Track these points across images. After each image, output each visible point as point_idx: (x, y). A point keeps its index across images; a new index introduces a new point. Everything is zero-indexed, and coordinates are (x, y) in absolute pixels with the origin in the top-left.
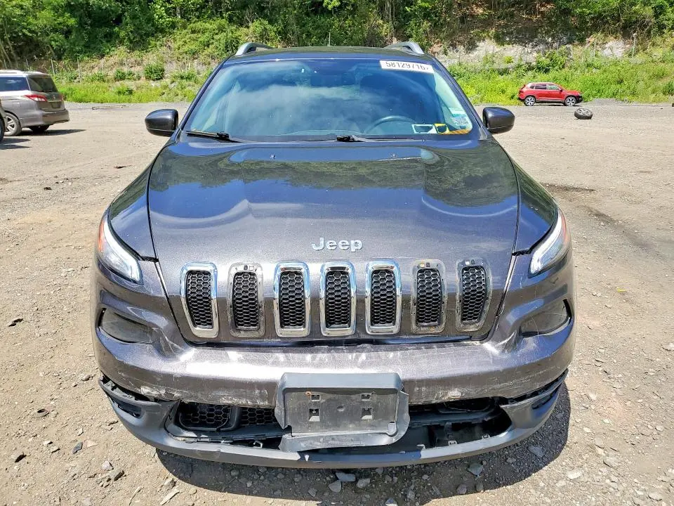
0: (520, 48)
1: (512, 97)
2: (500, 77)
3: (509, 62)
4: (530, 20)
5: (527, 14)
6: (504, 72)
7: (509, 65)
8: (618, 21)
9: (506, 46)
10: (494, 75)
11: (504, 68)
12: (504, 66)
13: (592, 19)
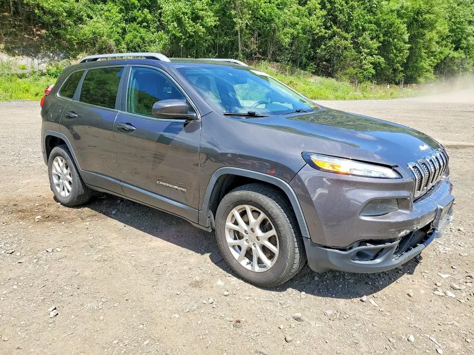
0: (30, 59)
1: (37, 95)
2: (20, 80)
3: (23, 69)
4: (31, 39)
5: (28, 35)
6: (21, 76)
7: (25, 71)
8: (95, 47)
9: (17, 57)
10: (14, 78)
11: (21, 73)
12: (20, 72)
13: (77, 43)
